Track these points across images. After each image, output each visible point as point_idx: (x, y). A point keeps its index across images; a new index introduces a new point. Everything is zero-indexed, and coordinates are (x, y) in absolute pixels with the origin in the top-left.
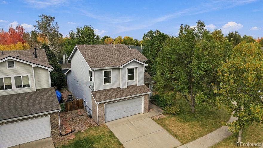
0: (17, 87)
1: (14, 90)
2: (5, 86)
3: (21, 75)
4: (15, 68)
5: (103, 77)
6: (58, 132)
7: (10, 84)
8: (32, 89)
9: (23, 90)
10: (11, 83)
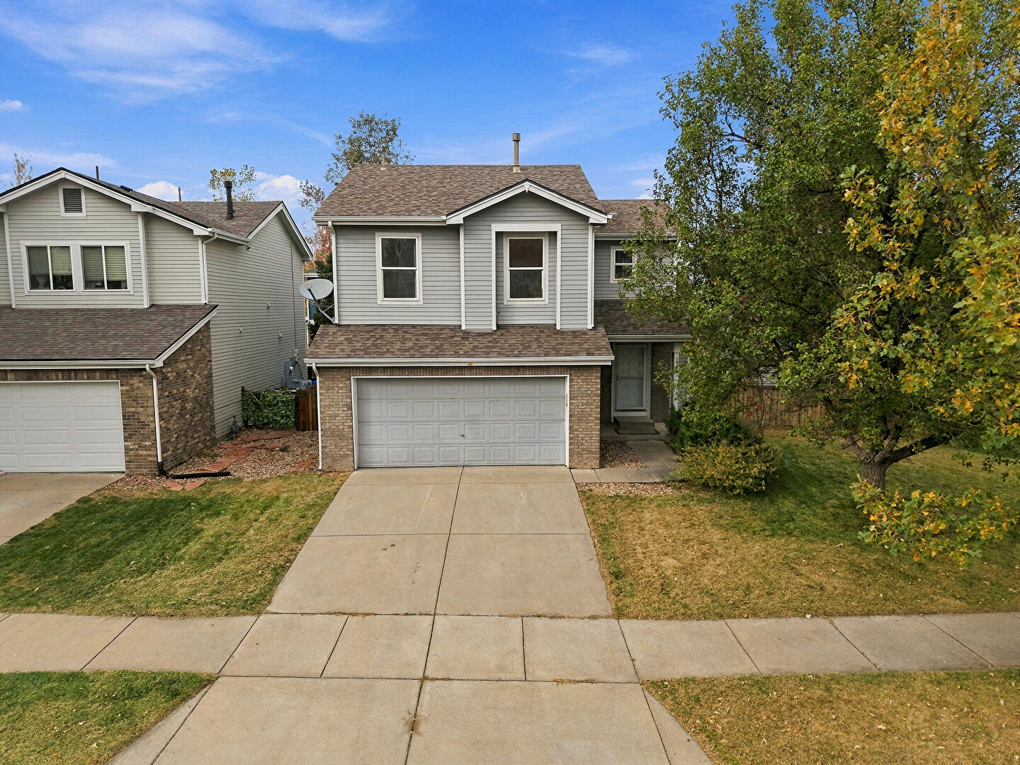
0: (89, 284)
1: (79, 297)
2: (54, 276)
3: (103, 244)
4: (83, 214)
5: (380, 268)
6: (150, 459)
7: (65, 272)
8: (135, 297)
9: (106, 299)
10: (70, 269)
